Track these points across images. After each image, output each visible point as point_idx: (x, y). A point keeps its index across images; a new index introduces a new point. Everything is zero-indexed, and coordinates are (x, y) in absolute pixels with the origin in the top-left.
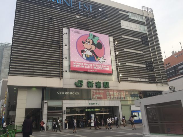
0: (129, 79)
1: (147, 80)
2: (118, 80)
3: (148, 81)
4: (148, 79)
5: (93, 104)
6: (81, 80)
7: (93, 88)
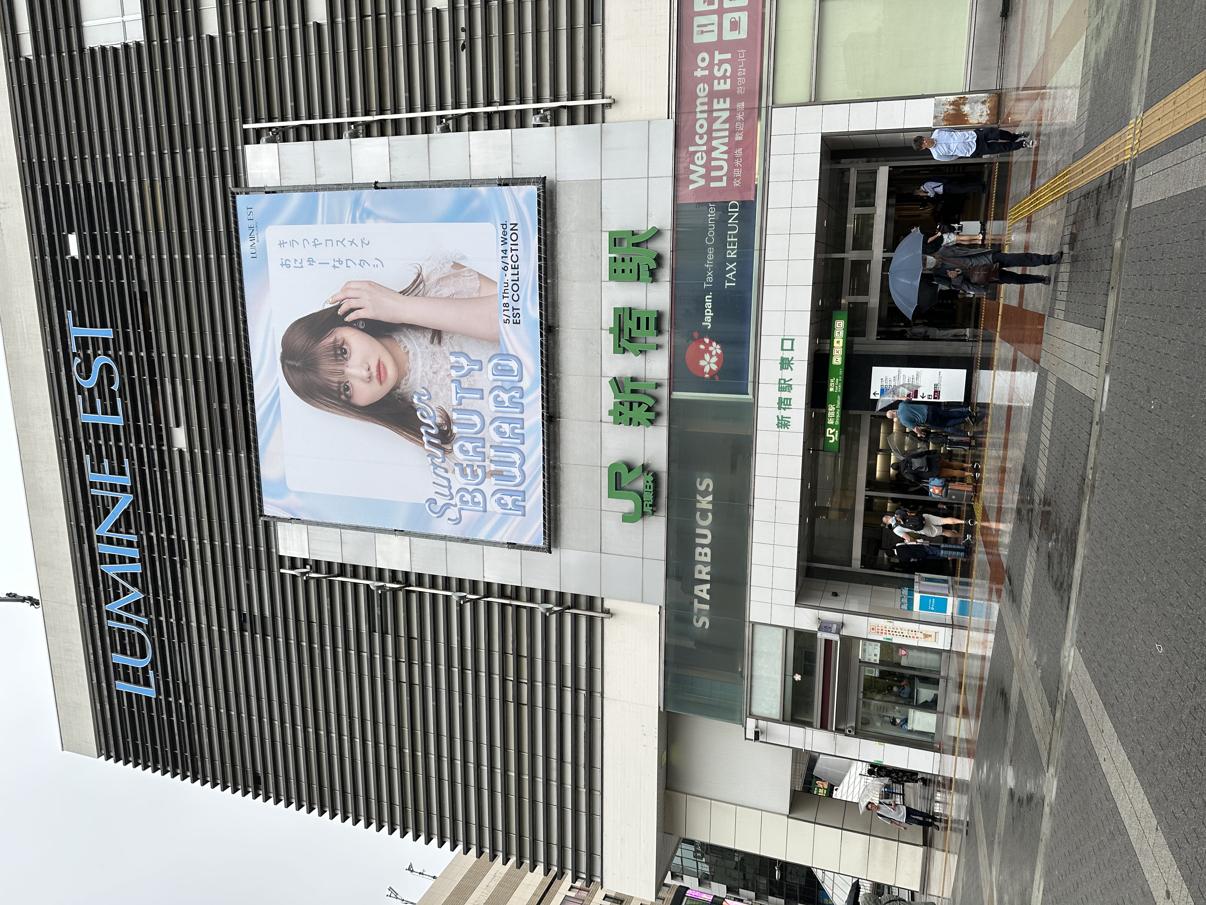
2: (591, 117)
5: (785, 395)
6: (605, 471)
7: (666, 383)
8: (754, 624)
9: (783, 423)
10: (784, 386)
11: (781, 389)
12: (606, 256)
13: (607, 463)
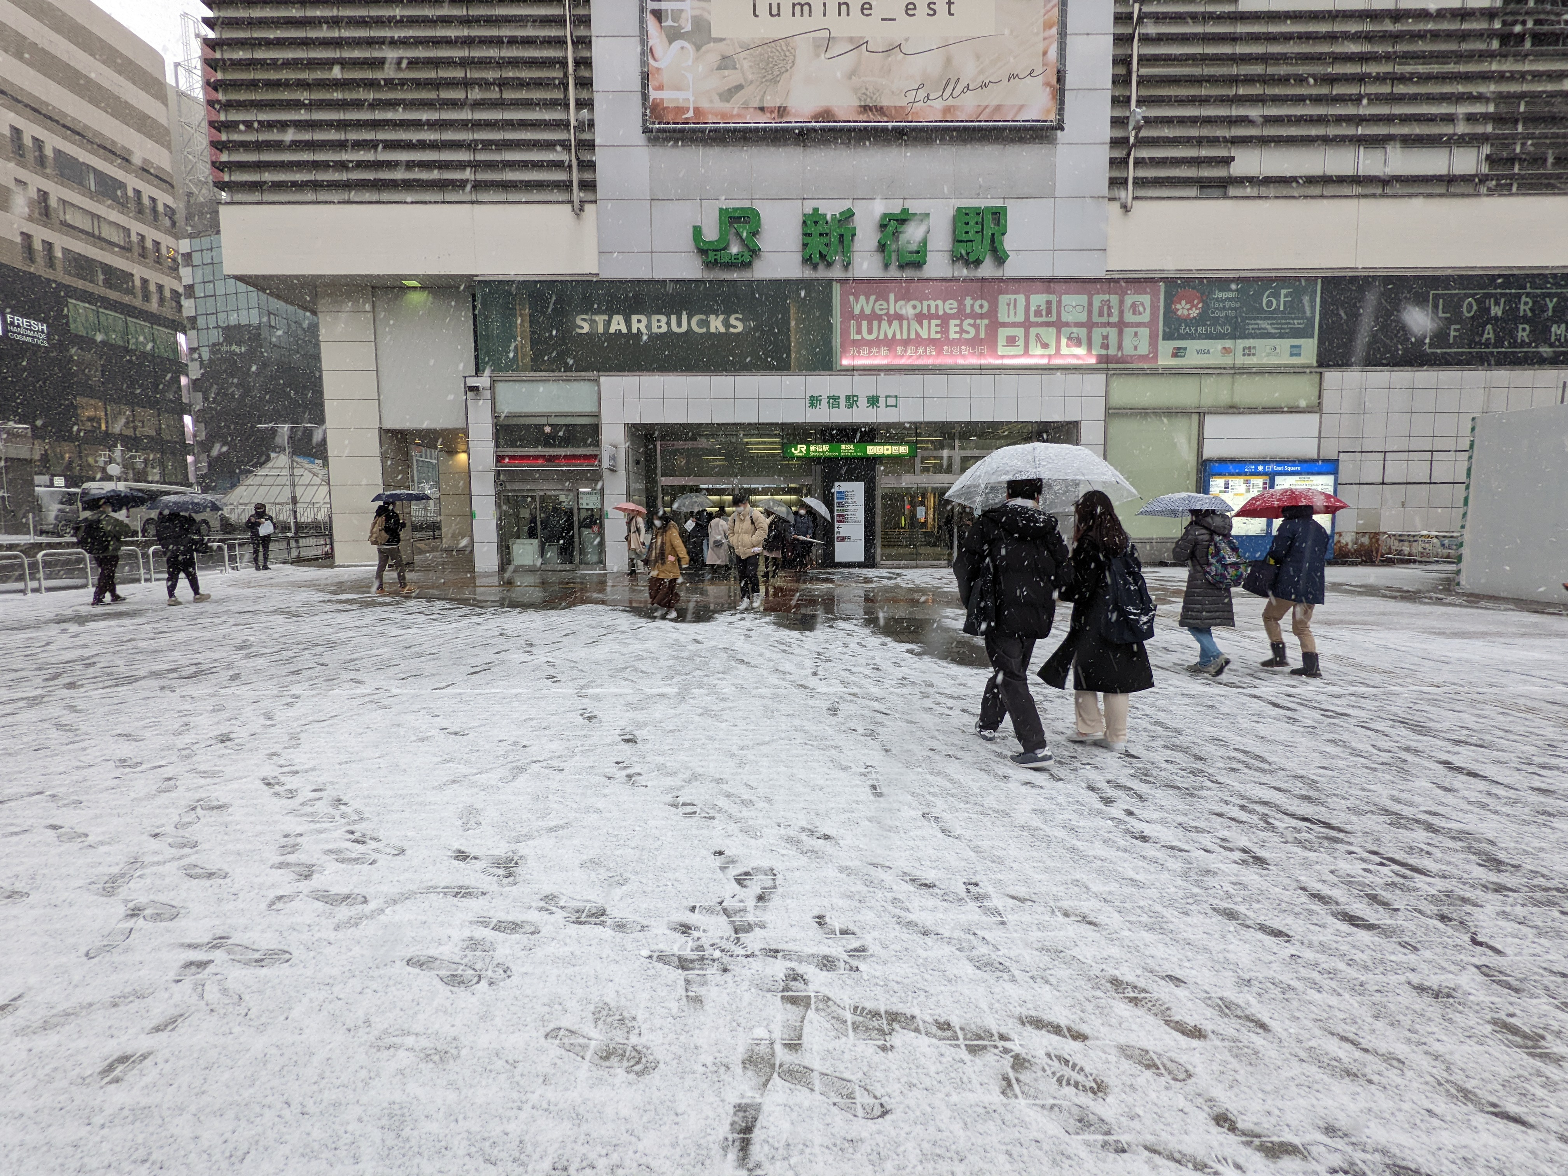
0: (1246, 162)
1: (1466, 162)
2: (1116, 183)
3: (1483, 168)
4: (1485, 150)
5: (843, 402)
6: (746, 204)
7: (849, 275)
8: (597, 381)
9: (814, 401)
10: (851, 401)
11: (848, 398)
12: (982, 203)
13: (758, 206)
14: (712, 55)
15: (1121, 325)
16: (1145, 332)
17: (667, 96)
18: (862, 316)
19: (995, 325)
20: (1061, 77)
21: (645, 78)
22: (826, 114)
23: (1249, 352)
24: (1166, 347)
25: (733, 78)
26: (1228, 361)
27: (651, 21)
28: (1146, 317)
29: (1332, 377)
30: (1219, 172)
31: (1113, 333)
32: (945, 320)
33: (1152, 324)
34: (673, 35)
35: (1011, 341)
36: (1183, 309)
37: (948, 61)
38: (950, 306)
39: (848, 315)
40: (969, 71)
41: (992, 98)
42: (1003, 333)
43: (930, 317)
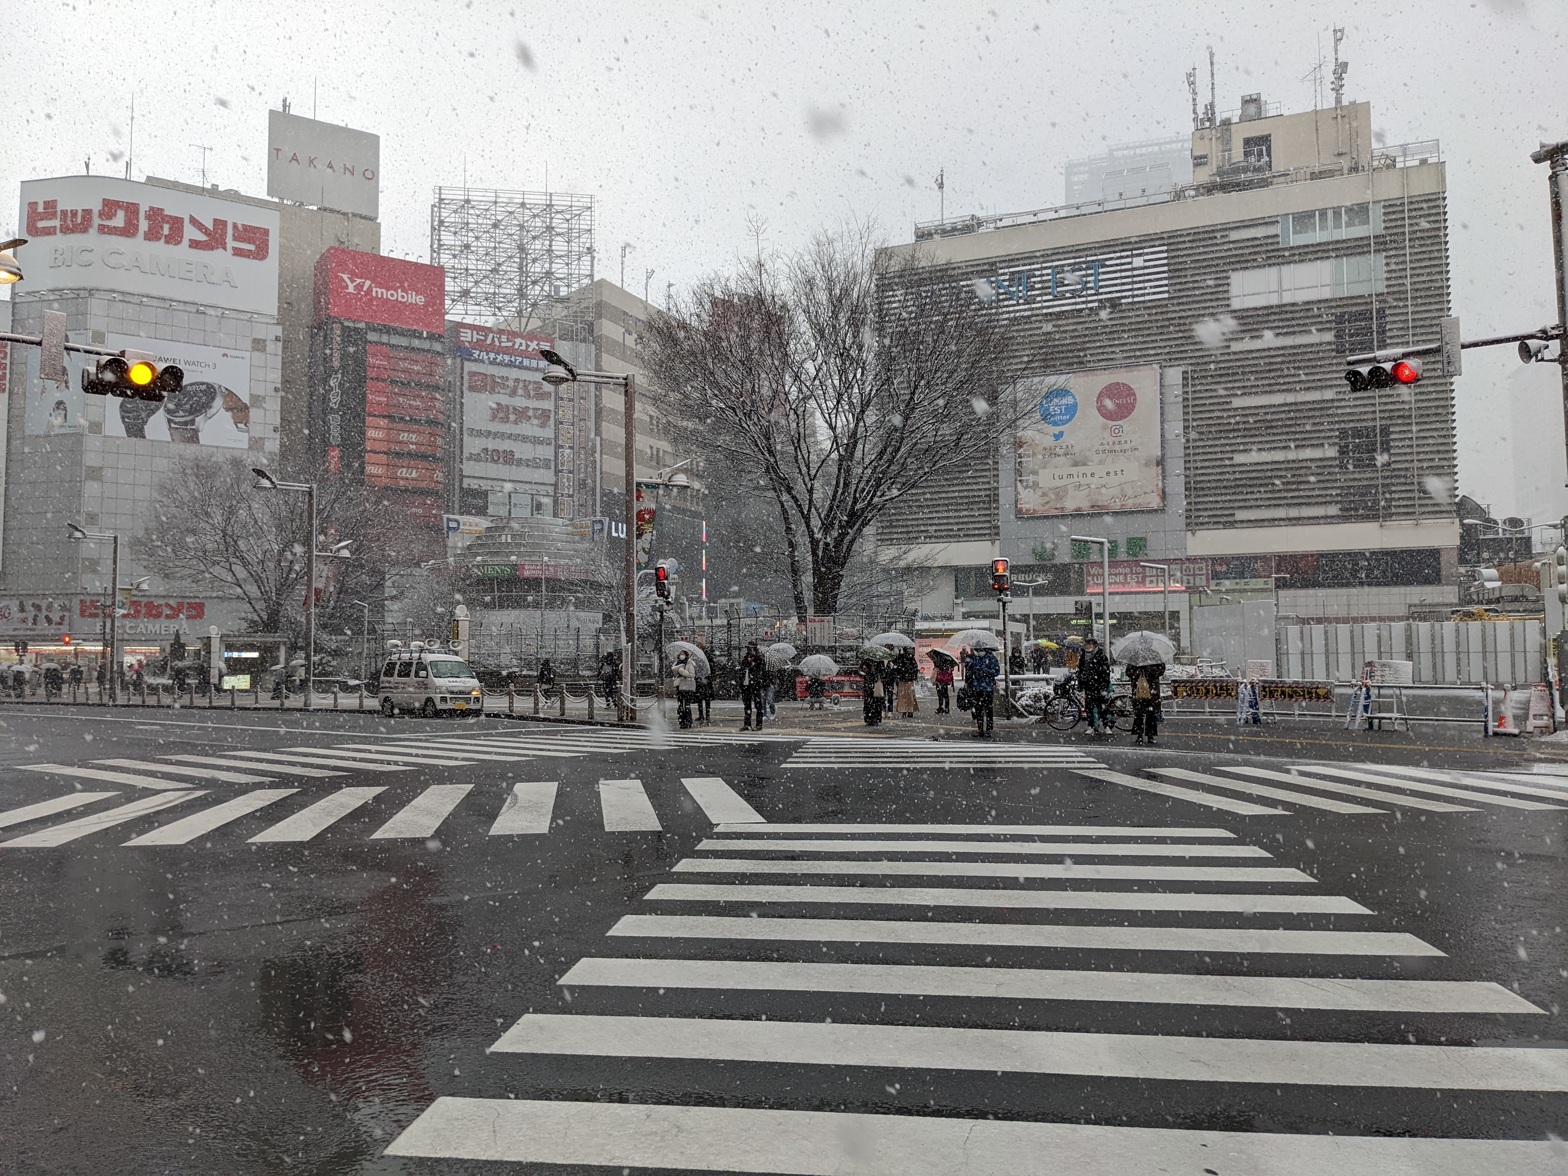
0: (1241, 515)
1: (1333, 510)
2: (1188, 525)
3: (1340, 513)
4: (1339, 506)
12: (1136, 536)
14: (1039, 492)
15: (1194, 575)
16: (1204, 577)
17: (1024, 507)
18: (1094, 575)
19: (1144, 578)
20: (1164, 492)
21: (1016, 501)
22: (1078, 509)
23: (1246, 584)
24: (1213, 583)
25: (1046, 499)
26: (1238, 587)
27: (1019, 484)
28: (1204, 572)
29: (1281, 593)
30: (1231, 519)
31: (1191, 578)
32: (1126, 575)
33: (1207, 574)
34: (1026, 487)
35: (1151, 582)
36: (1218, 568)
37: (1122, 490)
38: (1128, 570)
39: (1089, 574)
40: (1130, 493)
41: (1139, 500)
42: (1148, 579)
43: (1120, 574)
